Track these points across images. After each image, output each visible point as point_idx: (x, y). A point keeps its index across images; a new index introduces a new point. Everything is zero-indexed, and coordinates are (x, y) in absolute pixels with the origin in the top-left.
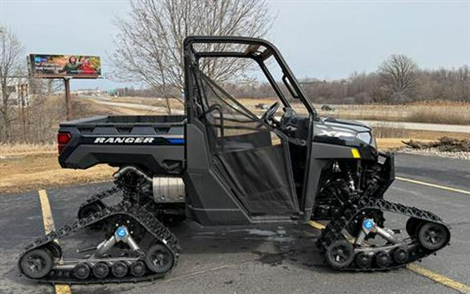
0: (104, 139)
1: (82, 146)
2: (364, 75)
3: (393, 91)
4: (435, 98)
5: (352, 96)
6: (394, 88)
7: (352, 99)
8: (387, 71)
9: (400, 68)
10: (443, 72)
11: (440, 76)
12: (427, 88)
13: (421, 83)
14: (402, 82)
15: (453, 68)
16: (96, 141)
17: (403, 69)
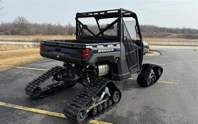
0: (101, 50)
1: (95, 54)
2: (6, 23)
3: (20, 30)
4: (36, 33)
5: (3, 32)
6: (20, 29)
7: (3, 33)
8: (17, 22)
9: (22, 22)
10: (37, 24)
11: (35, 26)
12: (32, 29)
13: (30, 27)
14: (23, 27)
15: (40, 23)
16: (98, 52)
17: (23, 22)
